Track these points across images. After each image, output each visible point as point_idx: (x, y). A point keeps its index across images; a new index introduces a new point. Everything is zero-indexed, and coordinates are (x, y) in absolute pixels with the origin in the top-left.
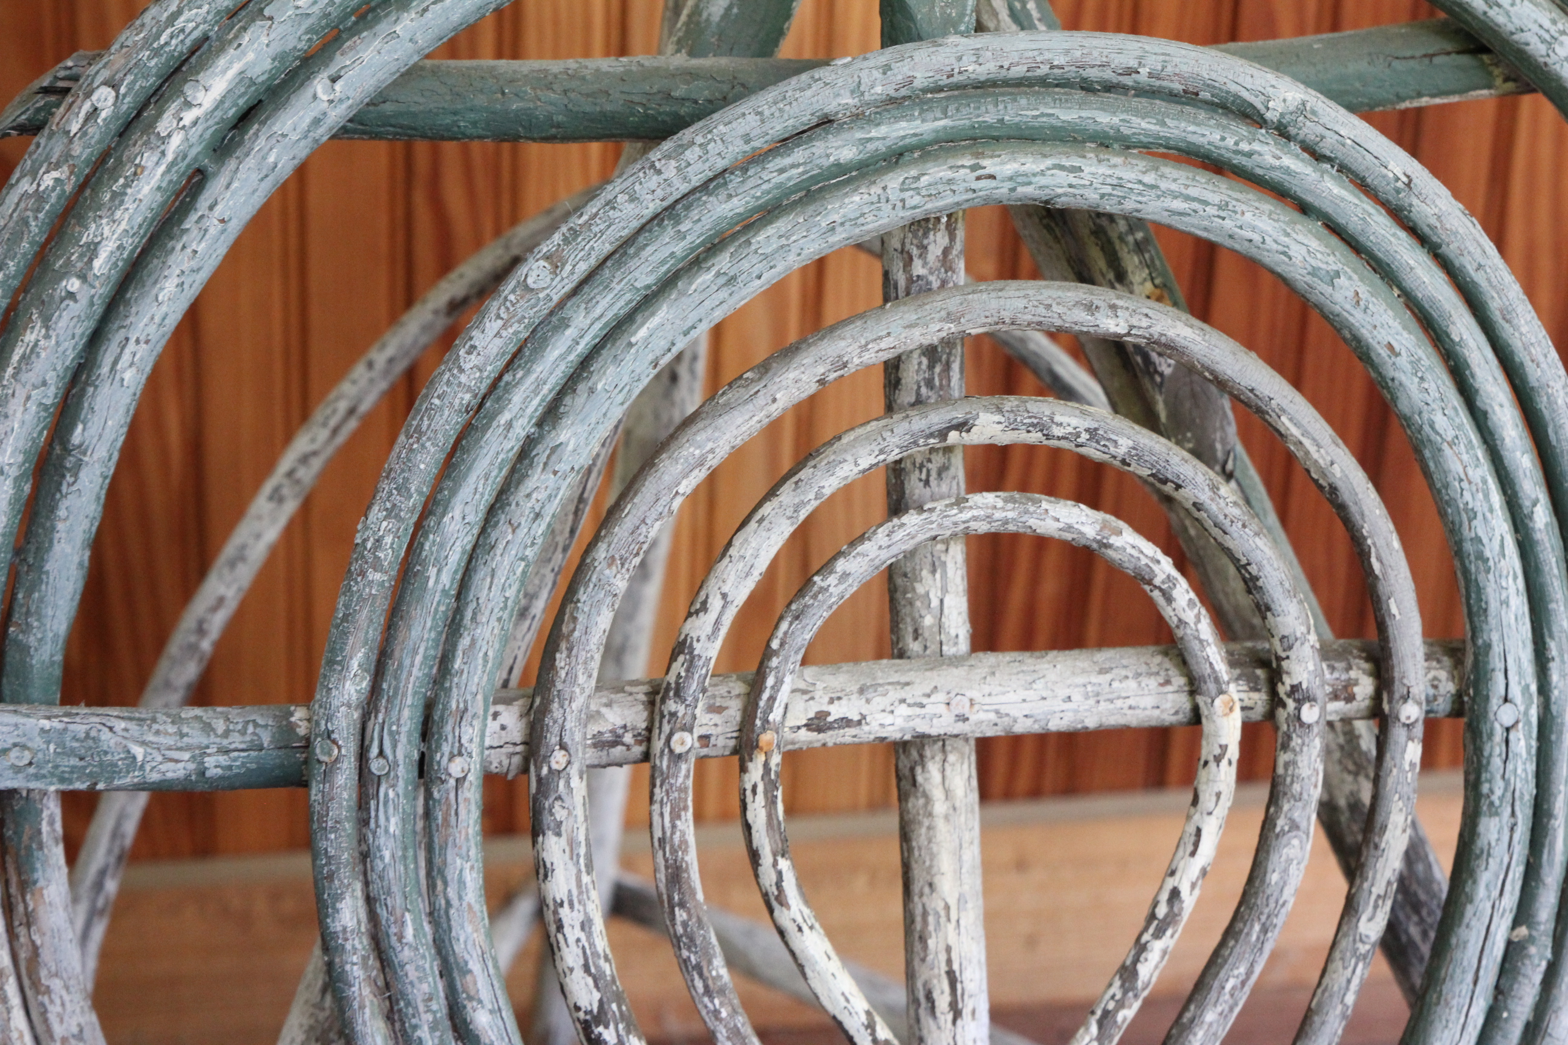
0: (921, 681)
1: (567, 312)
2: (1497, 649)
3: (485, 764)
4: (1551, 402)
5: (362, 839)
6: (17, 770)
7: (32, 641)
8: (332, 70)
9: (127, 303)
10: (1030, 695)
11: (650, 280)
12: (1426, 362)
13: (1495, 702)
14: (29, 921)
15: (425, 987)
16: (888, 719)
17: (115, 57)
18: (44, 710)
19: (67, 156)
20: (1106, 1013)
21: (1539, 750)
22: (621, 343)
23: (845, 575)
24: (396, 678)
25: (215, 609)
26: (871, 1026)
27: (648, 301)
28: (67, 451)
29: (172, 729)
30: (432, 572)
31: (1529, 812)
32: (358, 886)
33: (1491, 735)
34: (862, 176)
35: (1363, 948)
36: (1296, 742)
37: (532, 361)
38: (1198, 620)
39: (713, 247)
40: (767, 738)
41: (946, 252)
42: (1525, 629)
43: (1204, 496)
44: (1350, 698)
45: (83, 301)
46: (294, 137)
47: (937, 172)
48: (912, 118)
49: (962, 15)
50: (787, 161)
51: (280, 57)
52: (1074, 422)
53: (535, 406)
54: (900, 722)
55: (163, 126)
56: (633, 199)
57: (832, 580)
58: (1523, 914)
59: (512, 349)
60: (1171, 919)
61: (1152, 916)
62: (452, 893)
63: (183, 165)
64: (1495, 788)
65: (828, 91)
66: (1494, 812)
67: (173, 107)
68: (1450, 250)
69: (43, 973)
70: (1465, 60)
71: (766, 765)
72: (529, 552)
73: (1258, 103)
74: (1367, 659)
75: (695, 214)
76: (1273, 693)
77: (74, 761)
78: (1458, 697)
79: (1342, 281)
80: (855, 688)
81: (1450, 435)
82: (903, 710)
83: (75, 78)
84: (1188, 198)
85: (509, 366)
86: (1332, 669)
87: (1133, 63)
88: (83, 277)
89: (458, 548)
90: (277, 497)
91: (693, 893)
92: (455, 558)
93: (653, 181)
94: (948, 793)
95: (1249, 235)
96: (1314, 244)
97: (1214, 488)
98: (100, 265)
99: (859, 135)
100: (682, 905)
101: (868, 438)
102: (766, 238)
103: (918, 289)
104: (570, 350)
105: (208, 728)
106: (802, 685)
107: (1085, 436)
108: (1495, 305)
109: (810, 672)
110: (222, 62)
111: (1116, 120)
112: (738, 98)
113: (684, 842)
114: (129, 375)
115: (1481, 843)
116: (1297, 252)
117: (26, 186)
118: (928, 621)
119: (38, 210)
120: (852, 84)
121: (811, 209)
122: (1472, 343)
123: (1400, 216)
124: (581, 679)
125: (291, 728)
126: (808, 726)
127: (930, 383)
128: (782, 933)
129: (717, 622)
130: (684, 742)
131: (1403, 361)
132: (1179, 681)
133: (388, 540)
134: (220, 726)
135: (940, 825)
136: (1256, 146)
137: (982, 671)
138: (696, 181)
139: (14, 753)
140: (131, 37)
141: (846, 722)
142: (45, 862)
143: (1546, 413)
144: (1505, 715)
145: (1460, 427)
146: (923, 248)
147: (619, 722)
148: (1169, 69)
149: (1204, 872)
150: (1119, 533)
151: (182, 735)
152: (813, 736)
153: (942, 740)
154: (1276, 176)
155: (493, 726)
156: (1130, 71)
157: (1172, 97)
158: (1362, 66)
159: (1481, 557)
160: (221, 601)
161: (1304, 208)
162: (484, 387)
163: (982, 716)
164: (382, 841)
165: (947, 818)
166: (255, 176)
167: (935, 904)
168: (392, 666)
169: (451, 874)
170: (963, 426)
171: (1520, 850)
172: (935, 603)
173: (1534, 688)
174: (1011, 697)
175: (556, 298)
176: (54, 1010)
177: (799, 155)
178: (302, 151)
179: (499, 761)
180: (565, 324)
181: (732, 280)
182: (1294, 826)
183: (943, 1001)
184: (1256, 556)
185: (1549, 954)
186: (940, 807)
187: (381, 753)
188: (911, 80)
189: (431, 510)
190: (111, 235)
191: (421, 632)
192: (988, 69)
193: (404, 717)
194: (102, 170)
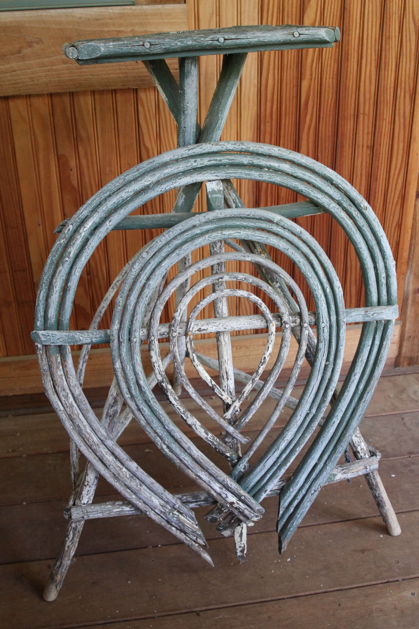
0: (218, 322)
1: (150, 261)
2: (321, 314)
3: (141, 339)
4: (329, 270)
5: (119, 352)
6: (61, 342)
7: (63, 319)
8: (110, 220)
9: (76, 261)
10: (237, 324)
11: (164, 255)
12: (306, 264)
13: (321, 323)
14: (66, 366)
15: (131, 377)
16: (212, 329)
17: (72, 220)
18: (65, 331)
19: (65, 237)
20: (253, 379)
21: (330, 331)
22: (160, 266)
23: (202, 305)
24: (124, 325)
25: (103, 308)
26: (211, 382)
27: (165, 258)
28: (67, 287)
29: (87, 334)
30: (129, 307)
31: (328, 342)
32: (119, 360)
33: (320, 329)
34: (201, 235)
35: (299, 367)
36: (285, 331)
37: (144, 270)
38: (266, 310)
39: (176, 249)
40: (189, 333)
41: (220, 246)
42: (326, 310)
43: (266, 289)
44: (296, 323)
45: (69, 261)
46: (103, 232)
47: (215, 234)
48: (209, 225)
49: (221, 205)
50: (188, 233)
51: (101, 218)
52: (242, 277)
53: (145, 278)
54: (214, 329)
55: (81, 231)
56: (161, 241)
57: (200, 305)
58: (328, 360)
59: (141, 268)
60: (264, 362)
61: (261, 362)
62: (135, 361)
63: (85, 238)
64: (322, 338)
65: (194, 221)
66: (322, 342)
67: (83, 228)
68: (309, 244)
69: (69, 375)
70: (315, 208)
71: (190, 338)
72: (146, 303)
73: (272, 219)
74: (299, 316)
75: (172, 243)
76: (281, 322)
77: (71, 340)
78: (316, 321)
79: (289, 250)
80: (206, 324)
81: (311, 276)
82: (214, 327)
83: (66, 223)
84: (260, 237)
85: (141, 271)
86: (292, 318)
87: (249, 214)
88: (68, 258)
89: (133, 302)
90: (113, 288)
91: (178, 360)
92: (133, 304)
93: (164, 238)
94: (224, 341)
95: (272, 243)
96: (284, 244)
97: (268, 287)
98: (71, 255)
99: (201, 228)
100: (176, 362)
101: (205, 281)
102: (185, 247)
103: (216, 253)
104: (151, 268)
105: (93, 334)
106: (196, 323)
107: (244, 279)
108: (318, 253)
109: (198, 321)
110: (90, 220)
111: (247, 224)
112: (183, 220)
113: (176, 351)
114: (77, 274)
115: (319, 348)
116: (281, 245)
117: (58, 242)
118: (220, 311)
119: (61, 246)
120: (198, 219)
121: (192, 242)
122: (314, 260)
123: (300, 238)
124: (156, 324)
125: (107, 333)
126: (198, 331)
127: (218, 269)
128: (194, 366)
129: (180, 313)
130: (174, 334)
131: (301, 264)
132: (264, 321)
133: (121, 301)
134: (95, 333)
135: (223, 346)
136: (272, 227)
137: (229, 320)
138: (172, 238)
139: (61, 339)
140: (75, 216)
141: (204, 330)
142: (68, 357)
143: (328, 272)
144: (323, 325)
145: (312, 275)
146: (216, 246)
147: (164, 331)
148: (256, 214)
149: (270, 354)
150: (251, 295)
151: (89, 335)
152: (199, 332)
153: (223, 332)
154: (277, 232)
155: (141, 332)
156: (249, 215)
157: (257, 219)
158: (296, 210)
159: (317, 297)
160: (104, 307)
161: (282, 237)
162: (136, 275)
163: (229, 328)
164: (123, 352)
165: (225, 345)
166: (97, 239)
167: (223, 360)
168: (123, 323)
169: (135, 358)
170: (222, 278)
171: (327, 349)
172: (221, 308)
173: (328, 320)
174: (234, 324)
175: (148, 259)
176: (71, 381)
177: (190, 232)
178: (105, 234)
179: (143, 338)
180: (150, 263)
181: (179, 255)
182: (285, 346)
183: (225, 377)
184: (276, 299)
185: (332, 367)
186: (223, 343)
187: (122, 338)
188: (209, 218)
189: (128, 296)
190: (73, 250)
191: (128, 317)
192: (223, 216)
193: (125, 332)
194: (71, 239)
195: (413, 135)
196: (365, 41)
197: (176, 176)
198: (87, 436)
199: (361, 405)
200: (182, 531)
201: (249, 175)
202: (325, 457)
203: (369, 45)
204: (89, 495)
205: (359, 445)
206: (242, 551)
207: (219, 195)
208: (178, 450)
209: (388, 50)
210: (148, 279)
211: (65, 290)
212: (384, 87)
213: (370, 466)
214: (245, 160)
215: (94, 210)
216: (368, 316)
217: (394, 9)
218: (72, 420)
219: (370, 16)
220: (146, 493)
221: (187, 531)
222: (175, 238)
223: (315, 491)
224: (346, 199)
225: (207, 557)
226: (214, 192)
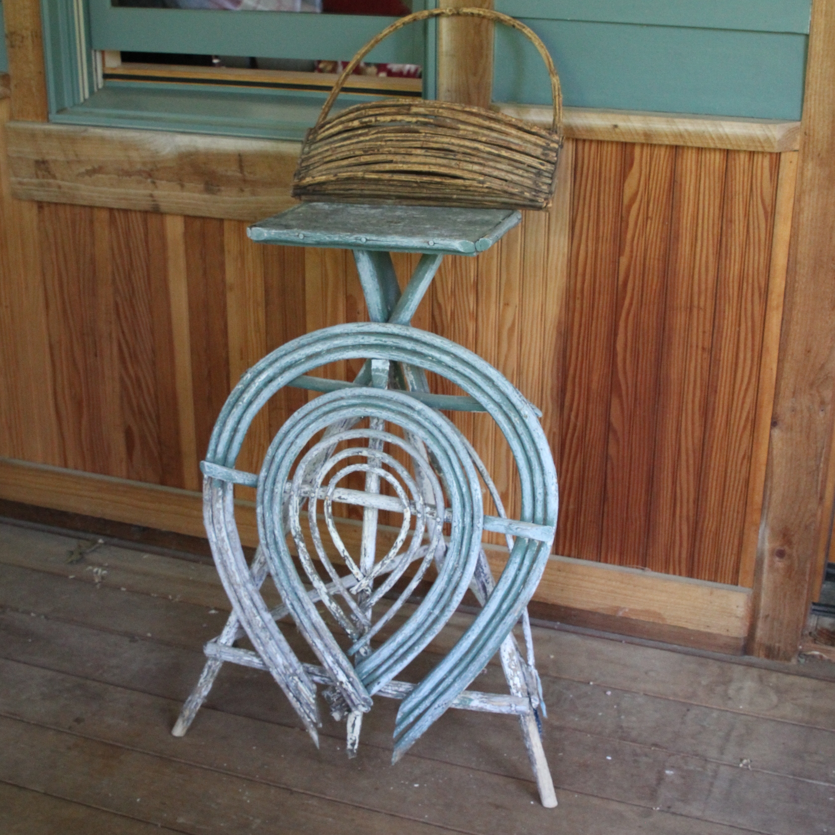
2: (454, 512)
5: (262, 499)
6: (225, 478)
7: (229, 457)
17: (252, 369)
19: (243, 383)
21: (462, 532)
24: (270, 474)
26: (344, 552)
27: (313, 422)
30: (276, 459)
32: (261, 506)
34: (346, 408)
37: (294, 428)
38: (402, 494)
40: (327, 498)
42: (460, 509)
45: (242, 406)
47: (358, 409)
48: (356, 400)
51: (275, 373)
53: (294, 435)
55: (256, 381)
56: (311, 405)
67: (258, 378)
69: (226, 510)
71: (327, 502)
72: (291, 458)
73: (414, 407)
75: (321, 409)
80: (347, 493)
87: (393, 397)
88: (243, 402)
89: (281, 455)
95: (411, 429)
98: (245, 401)
113: (312, 512)
116: (420, 434)
117: (237, 387)
118: (368, 486)
119: (238, 391)
125: (256, 479)
126: (338, 498)
129: (320, 477)
130: (313, 495)
132: (400, 505)
137: (377, 497)
140: (255, 366)
141: (344, 499)
144: (454, 524)
152: (339, 500)
153: (369, 508)
154: (417, 420)
159: (451, 494)
164: (265, 499)
168: (269, 472)
173: (460, 520)
175: (299, 419)
177: (337, 403)
180: (299, 423)
182: (416, 535)
187: (266, 486)
189: (278, 448)
190: (247, 397)
191: (274, 467)
192: (368, 394)
193: (270, 480)
194: (248, 385)
195: (764, 343)
196: (700, 221)
197: (345, 348)
198: (232, 574)
199: (501, 627)
200: (298, 700)
201: (411, 360)
202: (456, 672)
203: (706, 227)
204: (229, 636)
205: (511, 679)
206: (353, 744)
207: (382, 374)
208: (299, 610)
209: (729, 235)
210: (297, 437)
211: (235, 430)
212: (725, 279)
213: (516, 705)
214: (409, 345)
215: (271, 364)
216: (511, 530)
217: (737, 188)
218: (221, 553)
219: (707, 192)
220: (272, 648)
221: (302, 701)
222: (324, 405)
223: (439, 706)
224: (506, 402)
225: (315, 736)
226: (377, 370)
